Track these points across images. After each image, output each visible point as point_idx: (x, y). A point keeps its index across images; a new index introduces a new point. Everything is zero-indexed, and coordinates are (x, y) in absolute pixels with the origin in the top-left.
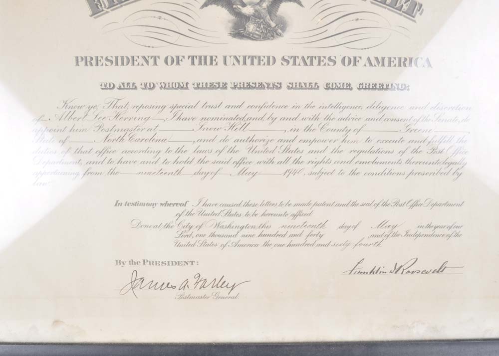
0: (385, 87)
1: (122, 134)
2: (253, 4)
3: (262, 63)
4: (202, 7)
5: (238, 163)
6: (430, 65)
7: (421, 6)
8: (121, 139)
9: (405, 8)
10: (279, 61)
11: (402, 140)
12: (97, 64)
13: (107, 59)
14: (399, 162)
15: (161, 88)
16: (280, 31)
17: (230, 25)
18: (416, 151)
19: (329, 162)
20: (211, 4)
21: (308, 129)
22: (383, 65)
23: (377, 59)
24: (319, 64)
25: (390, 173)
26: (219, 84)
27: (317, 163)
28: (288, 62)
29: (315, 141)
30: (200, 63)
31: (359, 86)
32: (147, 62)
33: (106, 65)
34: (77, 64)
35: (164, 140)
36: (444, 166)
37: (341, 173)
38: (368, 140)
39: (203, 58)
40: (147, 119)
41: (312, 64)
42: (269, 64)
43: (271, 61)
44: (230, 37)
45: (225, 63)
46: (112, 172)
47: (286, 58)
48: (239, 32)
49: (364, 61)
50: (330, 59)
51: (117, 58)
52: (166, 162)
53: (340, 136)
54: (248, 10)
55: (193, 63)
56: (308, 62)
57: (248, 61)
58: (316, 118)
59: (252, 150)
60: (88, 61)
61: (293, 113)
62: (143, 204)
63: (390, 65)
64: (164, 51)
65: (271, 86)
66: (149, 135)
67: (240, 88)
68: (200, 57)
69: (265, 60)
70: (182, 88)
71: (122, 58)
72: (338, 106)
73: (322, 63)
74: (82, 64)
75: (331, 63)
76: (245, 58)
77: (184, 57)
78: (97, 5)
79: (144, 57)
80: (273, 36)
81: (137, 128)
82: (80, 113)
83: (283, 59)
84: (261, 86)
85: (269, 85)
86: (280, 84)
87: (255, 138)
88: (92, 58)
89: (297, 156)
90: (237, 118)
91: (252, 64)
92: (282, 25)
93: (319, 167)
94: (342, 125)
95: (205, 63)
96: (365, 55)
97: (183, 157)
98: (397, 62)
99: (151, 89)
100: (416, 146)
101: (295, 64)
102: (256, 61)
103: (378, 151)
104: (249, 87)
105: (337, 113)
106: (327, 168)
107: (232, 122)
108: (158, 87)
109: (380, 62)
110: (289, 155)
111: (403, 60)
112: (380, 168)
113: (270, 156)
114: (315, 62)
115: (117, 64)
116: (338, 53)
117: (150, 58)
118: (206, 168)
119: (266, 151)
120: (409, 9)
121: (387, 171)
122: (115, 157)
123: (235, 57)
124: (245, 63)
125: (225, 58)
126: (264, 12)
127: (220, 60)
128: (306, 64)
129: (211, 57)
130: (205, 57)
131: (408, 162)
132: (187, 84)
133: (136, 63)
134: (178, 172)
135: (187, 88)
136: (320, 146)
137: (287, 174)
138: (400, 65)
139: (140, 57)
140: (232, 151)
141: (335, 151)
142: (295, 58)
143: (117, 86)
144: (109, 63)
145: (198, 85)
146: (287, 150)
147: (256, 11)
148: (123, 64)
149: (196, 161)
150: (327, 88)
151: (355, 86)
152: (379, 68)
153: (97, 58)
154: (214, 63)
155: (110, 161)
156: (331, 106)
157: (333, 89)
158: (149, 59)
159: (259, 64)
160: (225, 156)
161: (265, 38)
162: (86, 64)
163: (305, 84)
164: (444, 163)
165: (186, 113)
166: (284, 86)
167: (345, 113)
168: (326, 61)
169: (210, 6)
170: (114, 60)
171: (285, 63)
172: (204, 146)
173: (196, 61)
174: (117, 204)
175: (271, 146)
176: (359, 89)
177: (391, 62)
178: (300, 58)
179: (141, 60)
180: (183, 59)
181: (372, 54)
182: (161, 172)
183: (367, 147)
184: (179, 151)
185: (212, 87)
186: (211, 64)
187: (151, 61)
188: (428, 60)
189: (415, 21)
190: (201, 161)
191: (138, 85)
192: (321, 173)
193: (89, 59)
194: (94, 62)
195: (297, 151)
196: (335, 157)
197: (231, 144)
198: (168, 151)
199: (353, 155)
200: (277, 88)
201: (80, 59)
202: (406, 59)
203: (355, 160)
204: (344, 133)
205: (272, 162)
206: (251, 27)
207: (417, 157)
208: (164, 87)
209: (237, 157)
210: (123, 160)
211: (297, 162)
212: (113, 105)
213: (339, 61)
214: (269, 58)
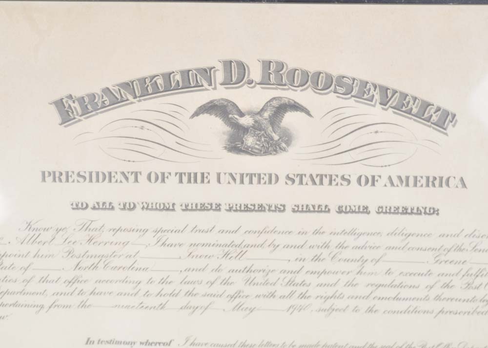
0: (409, 211)
1: (97, 260)
2: (252, 113)
3: (262, 181)
4: (193, 116)
5: (232, 297)
6: (464, 185)
7: (454, 116)
8: (95, 267)
9: (435, 118)
10: (282, 179)
11: (429, 273)
12: (67, 180)
13: (79, 175)
14: (427, 298)
15: (143, 208)
16: (284, 145)
17: (226, 137)
18: (447, 286)
19: (341, 296)
20: (203, 113)
21: (317, 259)
22: (407, 185)
23: (400, 178)
24: (330, 183)
25: (415, 311)
26: (211, 205)
27: (327, 298)
28: (293, 181)
29: (324, 272)
30: (189, 181)
31: (379, 210)
32: (127, 178)
33: (78, 181)
34: (44, 180)
35: (145, 269)
36: (482, 304)
37: (356, 310)
38: (389, 272)
39: (192, 175)
40: (125, 244)
41: (321, 183)
42: (270, 182)
43: (273, 179)
44: (225, 151)
45: (219, 181)
46: (83, 305)
47: (291, 176)
48: (235, 146)
49: (385, 180)
50: (343, 178)
51: (91, 173)
52: (147, 294)
53: (355, 267)
54: (247, 121)
55: (181, 181)
56: (317, 180)
57: (246, 180)
58: (326, 246)
59: (250, 282)
60: (56, 177)
61: (299, 240)
62: (119, 343)
63: (415, 185)
64: (147, 166)
65: (273, 208)
66: (128, 263)
67: (236, 211)
68: (190, 174)
69: (267, 178)
70: (168, 209)
71: (98, 174)
72: (353, 232)
73: (334, 183)
74: (49, 179)
75: (345, 183)
76: (242, 175)
77: (170, 174)
78: (68, 111)
79: (123, 173)
80: (276, 151)
81: (113, 255)
82: (46, 236)
83: (288, 177)
84: (261, 208)
85: (270, 206)
86: (284, 206)
87: (253, 269)
88: (61, 174)
89: (303, 289)
90: (232, 244)
91: (251, 182)
92: (287, 138)
93: (329, 303)
94: (357, 254)
95: (196, 181)
96: (385, 173)
97: (168, 289)
98: (424, 181)
99: (130, 209)
100: (446, 280)
101: (301, 183)
102: (255, 180)
103: (401, 286)
104: (247, 209)
105: (350, 240)
106: (339, 304)
107: (227, 249)
108: (139, 207)
109: (405, 181)
110: (294, 288)
111: (431, 179)
112: (402, 306)
113: (271, 289)
114: (326, 181)
115: (91, 181)
116: (353, 172)
117: (130, 173)
118: (194, 301)
119: (266, 283)
120: (439, 119)
121: (411, 309)
122: (88, 287)
123: (231, 175)
124: (242, 182)
125: (219, 175)
126: (265, 123)
127: (213, 178)
128: (314, 183)
129: (203, 174)
130: (196, 174)
131: (438, 298)
132: (174, 204)
133: (113, 180)
134: (162, 307)
135: (173, 210)
136: (331, 279)
137: (291, 310)
138: (428, 185)
139: (119, 173)
140: (226, 282)
141: (350, 284)
142: (301, 176)
143: (91, 205)
144: (81, 180)
145: (187, 206)
146: (291, 283)
147: (256, 122)
148: (98, 181)
149: (182, 293)
150: (340, 211)
151: (373, 209)
152: (402, 189)
153: (67, 173)
154: (206, 180)
155: (81, 293)
156: (344, 232)
157: (346, 213)
158: (129, 175)
159: (259, 182)
160: (217, 288)
161: (267, 153)
162: (54, 180)
163: (314, 206)
164: (482, 300)
165: (173, 238)
166: (289, 209)
167: (361, 241)
168: (339, 180)
169: (201, 116)
170: (87, 176)
171: (290, 182)
172: (192, 276)
173: (185, 179)
174: (89, 342)
175: (272, 278)
176: (378, 213)
177: (416, 181)
178: (308, 176)
179: (119, 177)
180: (169, 176)
181: (394, 172)
182: (141, 306)
183: (388, 280)
184: (163, 281)
185: (203, 208)
186: (203, 181)
187: (132, 178)
188: (462, 180)
189: (446, 134)
190: (189, 294)
191: (115, 205)
192: (332, 309)
193: (57, 175)
194: (63, 178)
195: (303, 284)
196: (348, 291)
197: (224, 275)
198: (150, 281)
199: (370, 289)
200: (280, 211)
201: (47, 174)
202: (435, 179)
203: (373, 295)
204: (360, 263)
205: (273, 295)
206: (250, 140)
207: (447, 293)
208: (146, 207)
209: (231, 290)
210: (97, 291)
211: (303, 296)
212: (85, 227)
213: (354, 180)
214: (270, 175)
